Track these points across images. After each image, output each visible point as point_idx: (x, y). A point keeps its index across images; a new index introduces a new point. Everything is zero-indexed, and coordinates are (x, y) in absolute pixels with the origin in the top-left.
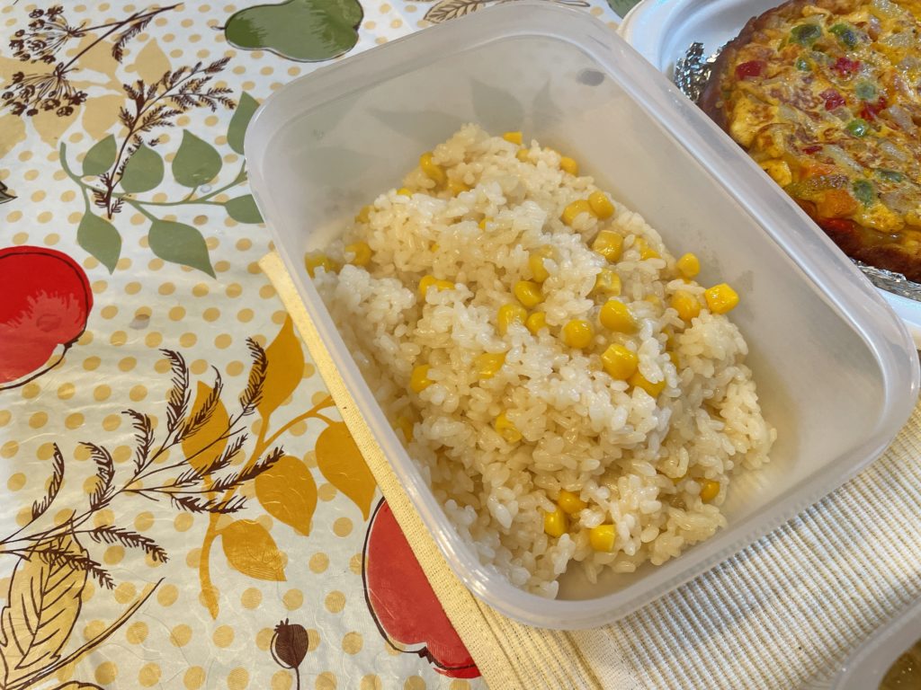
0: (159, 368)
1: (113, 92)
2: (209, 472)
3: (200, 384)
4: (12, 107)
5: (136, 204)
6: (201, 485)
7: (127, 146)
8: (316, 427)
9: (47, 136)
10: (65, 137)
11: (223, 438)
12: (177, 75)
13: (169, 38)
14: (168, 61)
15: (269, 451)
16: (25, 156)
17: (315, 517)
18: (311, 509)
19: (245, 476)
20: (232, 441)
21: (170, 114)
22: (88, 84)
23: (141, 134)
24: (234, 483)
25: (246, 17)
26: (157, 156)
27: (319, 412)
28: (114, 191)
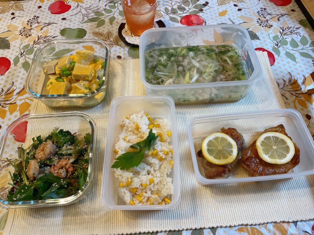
0: (10, 84)
1: (36, 36)
2: (5, 101)
3: (13, 89)
4: (20, 33)
5: (25, 57)
6: (3, 102)
7: (31, 46)
8: (23, 101)
9: (21, 41)
10: (23, 42)
11: (10, 97)
12: (47, 37)
13: (51, 29)
14: (48, 34)
15: (15, 102)
16: (16, 43)
17: (13, 114)
18: (14, 112)
19: (9, 104)
20: (11, 98)
21: (41, 43)
22: (33, 33)
23: (35, 45)
24: (7, 104)
25: (66, 29)
26: (34, 49)
27: (26, 100)
28: (24, 53)
